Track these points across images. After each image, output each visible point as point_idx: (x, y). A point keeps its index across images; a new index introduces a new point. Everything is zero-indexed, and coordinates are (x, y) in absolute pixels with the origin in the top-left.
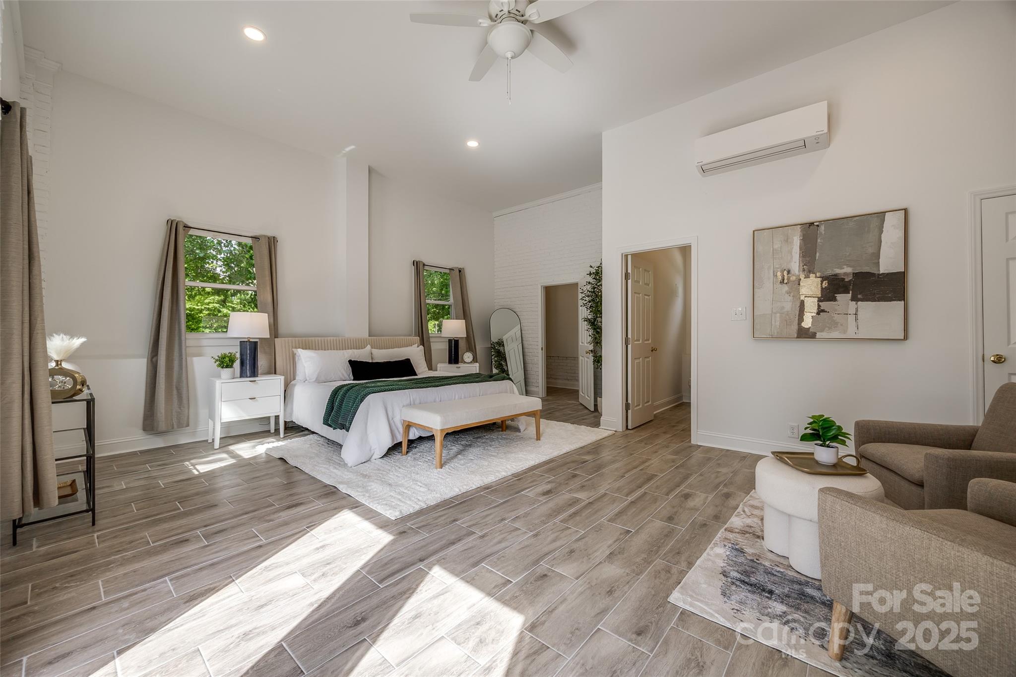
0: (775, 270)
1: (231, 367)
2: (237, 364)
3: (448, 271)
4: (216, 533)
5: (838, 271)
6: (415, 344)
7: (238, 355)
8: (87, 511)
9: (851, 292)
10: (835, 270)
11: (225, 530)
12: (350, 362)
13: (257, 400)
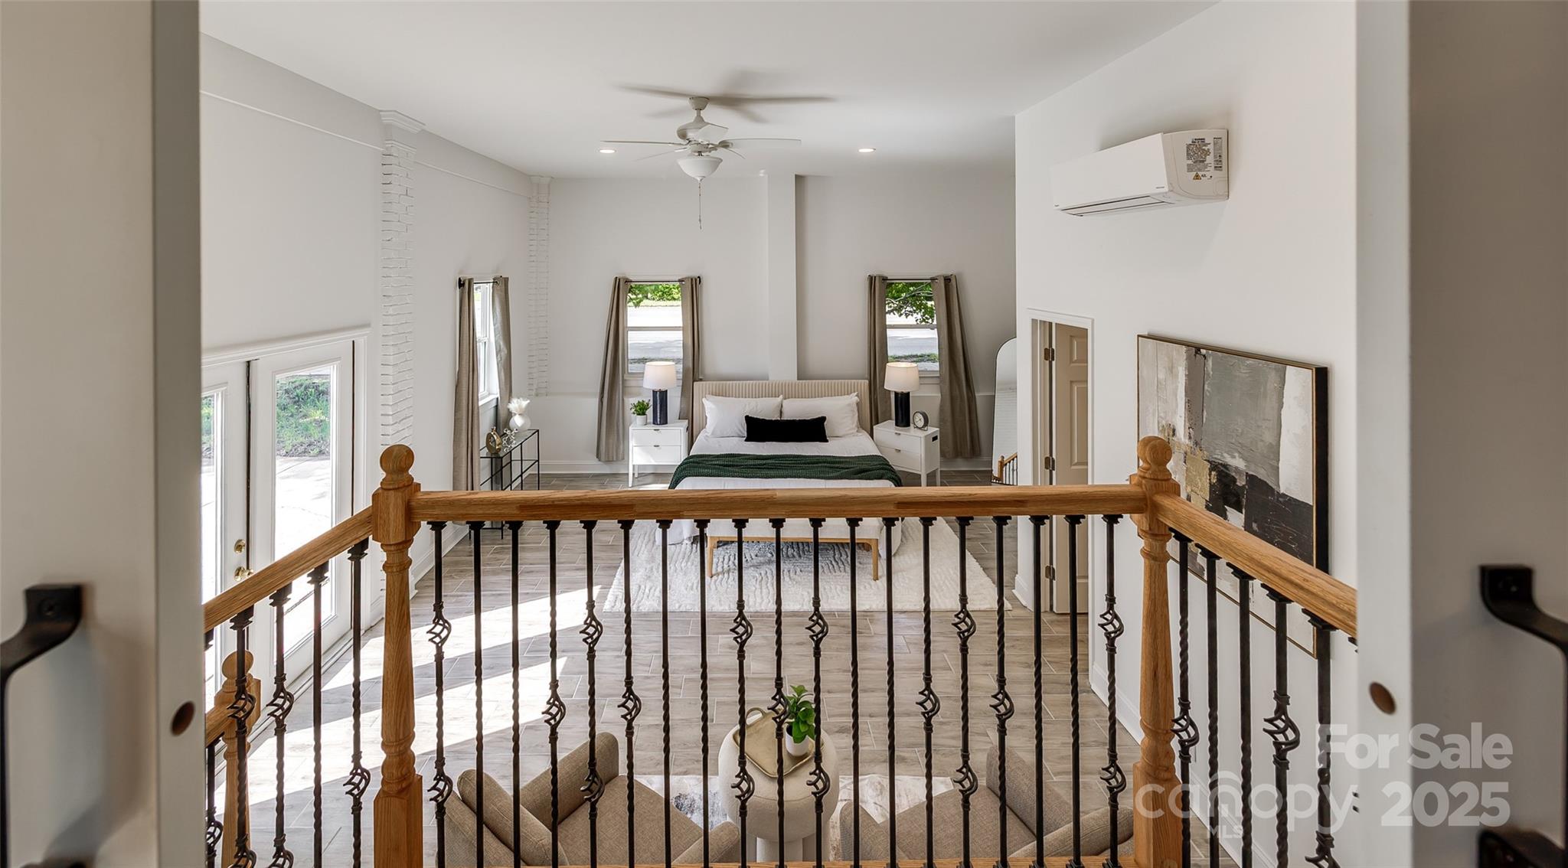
0: (1160, 419)
1: (644, 414)
2: (650, 412)
3: (930, 281)
4: (528, 572)
5: (1228, 460)
6: (854, 392)
7: (651, 403)
8: (499, 529)
9: (1244, 511)
10: (1225, 455)
11: (532, 572)
12: (747, 418)
13: (660, 449)
